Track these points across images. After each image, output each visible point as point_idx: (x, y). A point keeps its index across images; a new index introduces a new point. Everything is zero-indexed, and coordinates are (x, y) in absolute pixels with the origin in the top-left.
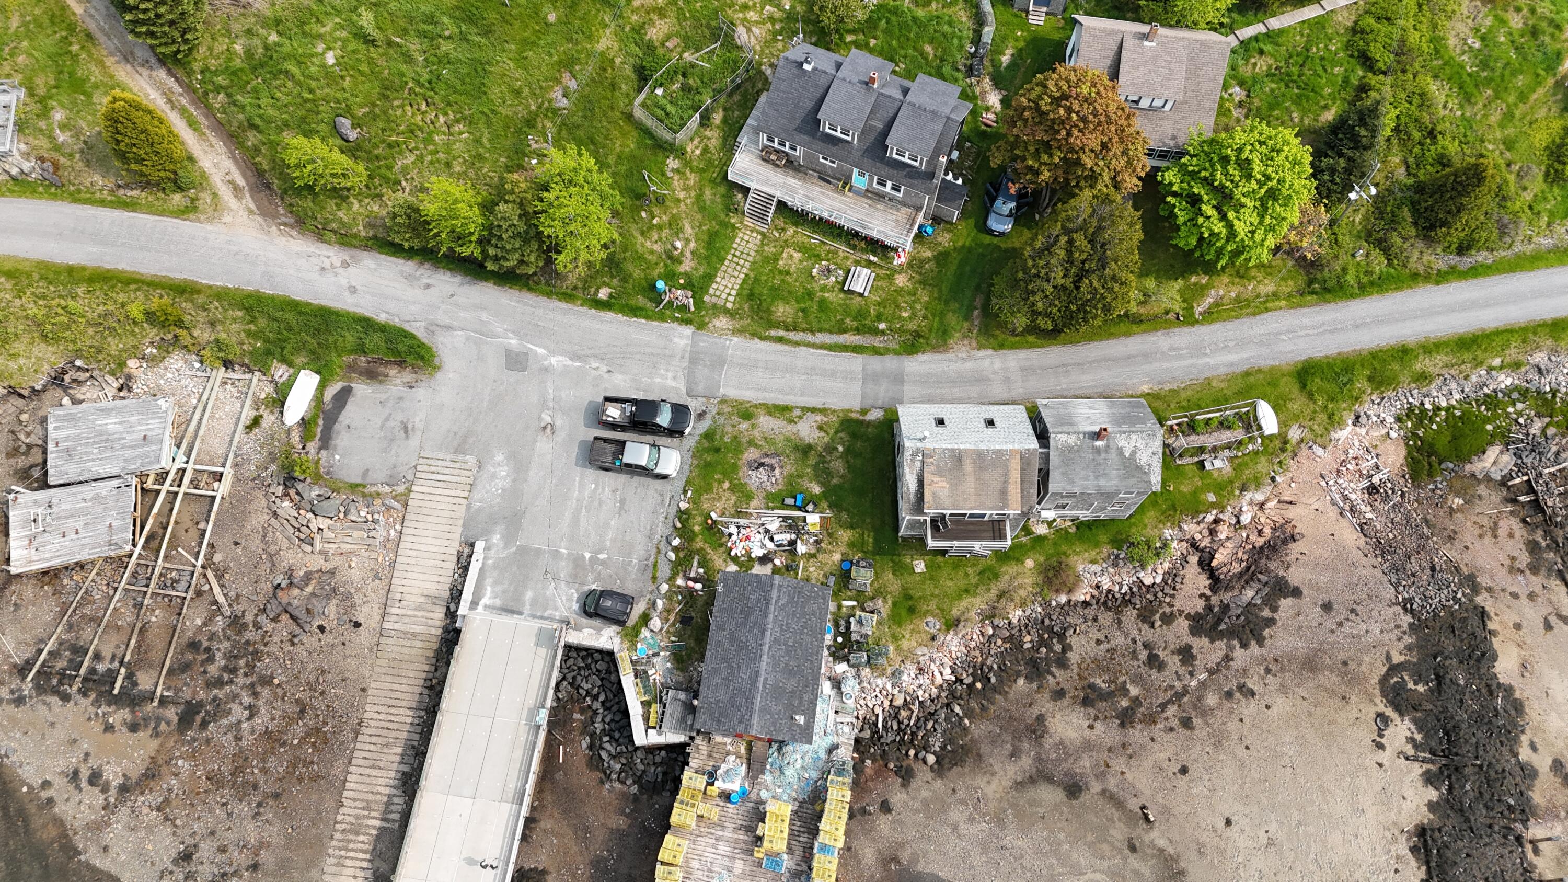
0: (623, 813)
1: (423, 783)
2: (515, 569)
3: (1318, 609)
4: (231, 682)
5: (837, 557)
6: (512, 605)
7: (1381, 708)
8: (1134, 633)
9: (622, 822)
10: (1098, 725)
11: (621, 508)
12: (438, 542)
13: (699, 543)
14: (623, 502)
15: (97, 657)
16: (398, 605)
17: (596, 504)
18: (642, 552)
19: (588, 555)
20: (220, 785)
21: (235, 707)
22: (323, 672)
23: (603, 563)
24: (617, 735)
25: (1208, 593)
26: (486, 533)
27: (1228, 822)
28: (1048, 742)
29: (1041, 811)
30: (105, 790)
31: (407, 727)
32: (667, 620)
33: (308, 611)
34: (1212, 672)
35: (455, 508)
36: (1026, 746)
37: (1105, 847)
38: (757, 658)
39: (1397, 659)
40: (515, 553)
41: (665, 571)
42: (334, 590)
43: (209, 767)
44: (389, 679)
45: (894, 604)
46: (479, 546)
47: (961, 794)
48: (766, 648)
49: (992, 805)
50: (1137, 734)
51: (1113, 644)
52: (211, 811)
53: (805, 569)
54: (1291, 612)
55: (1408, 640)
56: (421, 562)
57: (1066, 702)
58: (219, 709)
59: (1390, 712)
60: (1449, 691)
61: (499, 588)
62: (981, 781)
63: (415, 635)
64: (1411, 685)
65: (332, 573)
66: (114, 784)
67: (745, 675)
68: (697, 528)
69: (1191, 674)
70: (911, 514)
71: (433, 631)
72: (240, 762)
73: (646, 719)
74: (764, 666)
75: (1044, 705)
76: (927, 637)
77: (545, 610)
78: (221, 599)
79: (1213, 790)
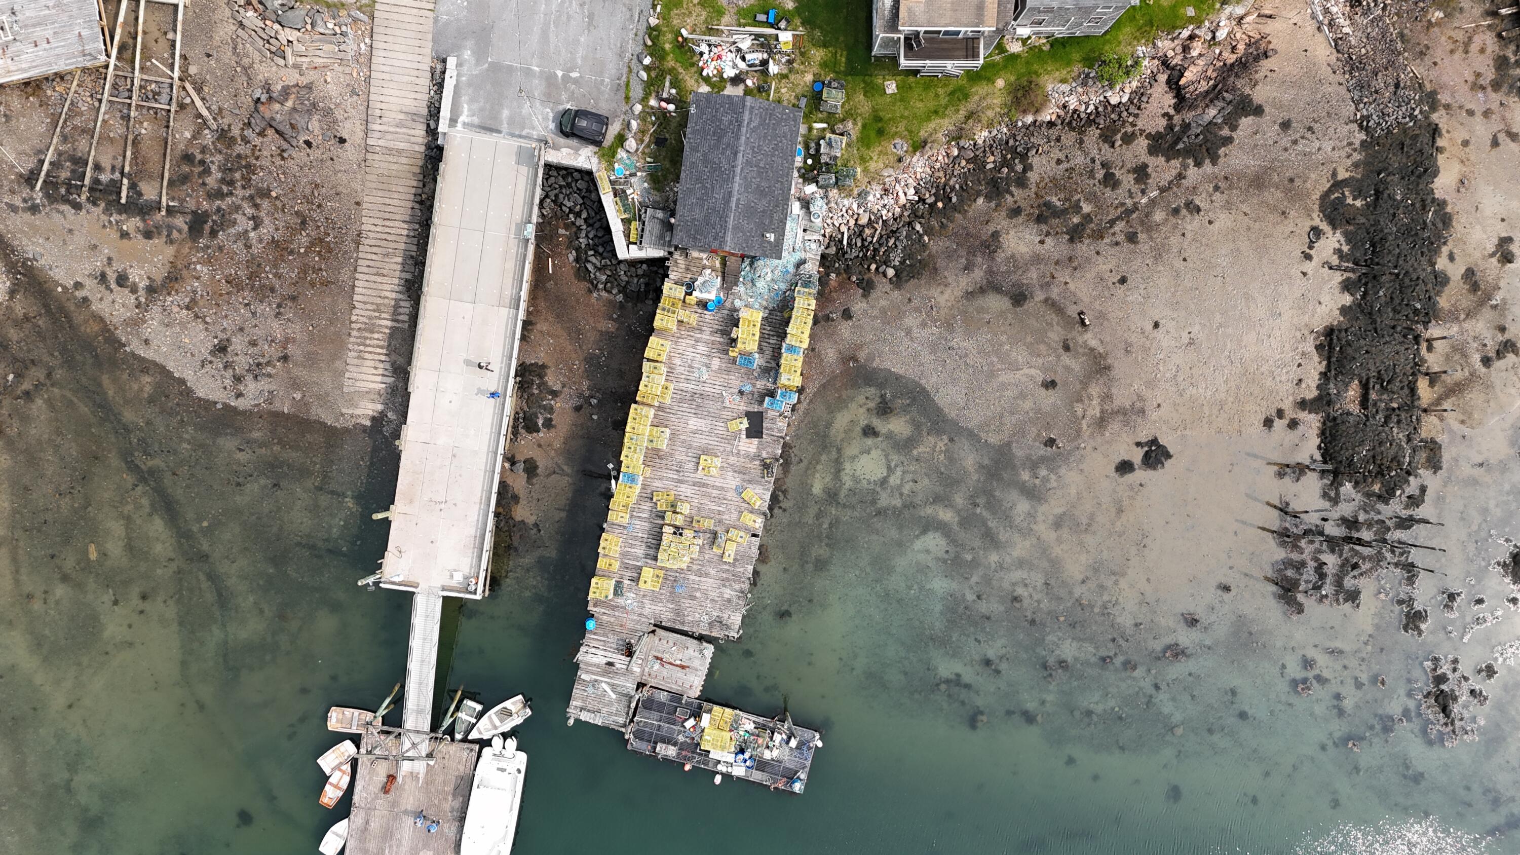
0: (611, 318)
1: (425, 289)
2: (489, 86)
3: (1277, 127)
4: (231, 194)
5: (809, 78)
6: (489, 123)
7: (1317, 222)
8: (1094, 152)
9: (610, 326)
10: (1049, 241)
11: (590, 24)
12: (410, 57)
13: (670, 63)
14: (591, 16)
15: (97, 167)
16: (379, 121)
17: (564, 18)
18: (614, 71)
19: (560, 73)
20: (240, 288)
21: (239, 217)
22: (317, 186)
23: (576, 81)
24: (601, 250)
25: (1172, 112)
26: (456, 49)
27: (1156, 325)
28: (1000, 256)
29: (987, 317)
30: (134, 290)
31: (404, 239)
32: (642, 141)
33: (293, 126)
34: (1163, 190)
35: (422, 20)
36: (980, 259)
37: (1042, 347)
38: (730, 180)
39: (1342, 175)
40: (488, 70)
41: (637, 91)
42: (314, 105)
43: (227, 272)
44: (380, 193)
45: (864, 126)
46: (451, 62)
47: (916, 302)
48: (738, 170)
49: (943, 312)
50: (1084, 248)
51: (1072, 163)
52: (237, 310)
53: (777, 90)
54: (1250, 130)
55: (1357, 157)
56: (396, 77)
57: (1021, 219)
58: (225, 221)
59: (1324, 226)
60: (1384, 204)
61: (475, 106)
62: (935, 292)
63: (400, 152)
64: (1349, 201)
65: (309, 87)
66: (142, 285)
67: (719, 195)
68: (667, 46)
69: (1143, 192)
70: (886, 32)
71: (417, 148)
72: (255, 269)
73: (627, 235)
74: (736, 187)
75: (1001, 222)
76: (893, 159)
77: (523, 128)
78: (205, 113)
79: (1147, 297)
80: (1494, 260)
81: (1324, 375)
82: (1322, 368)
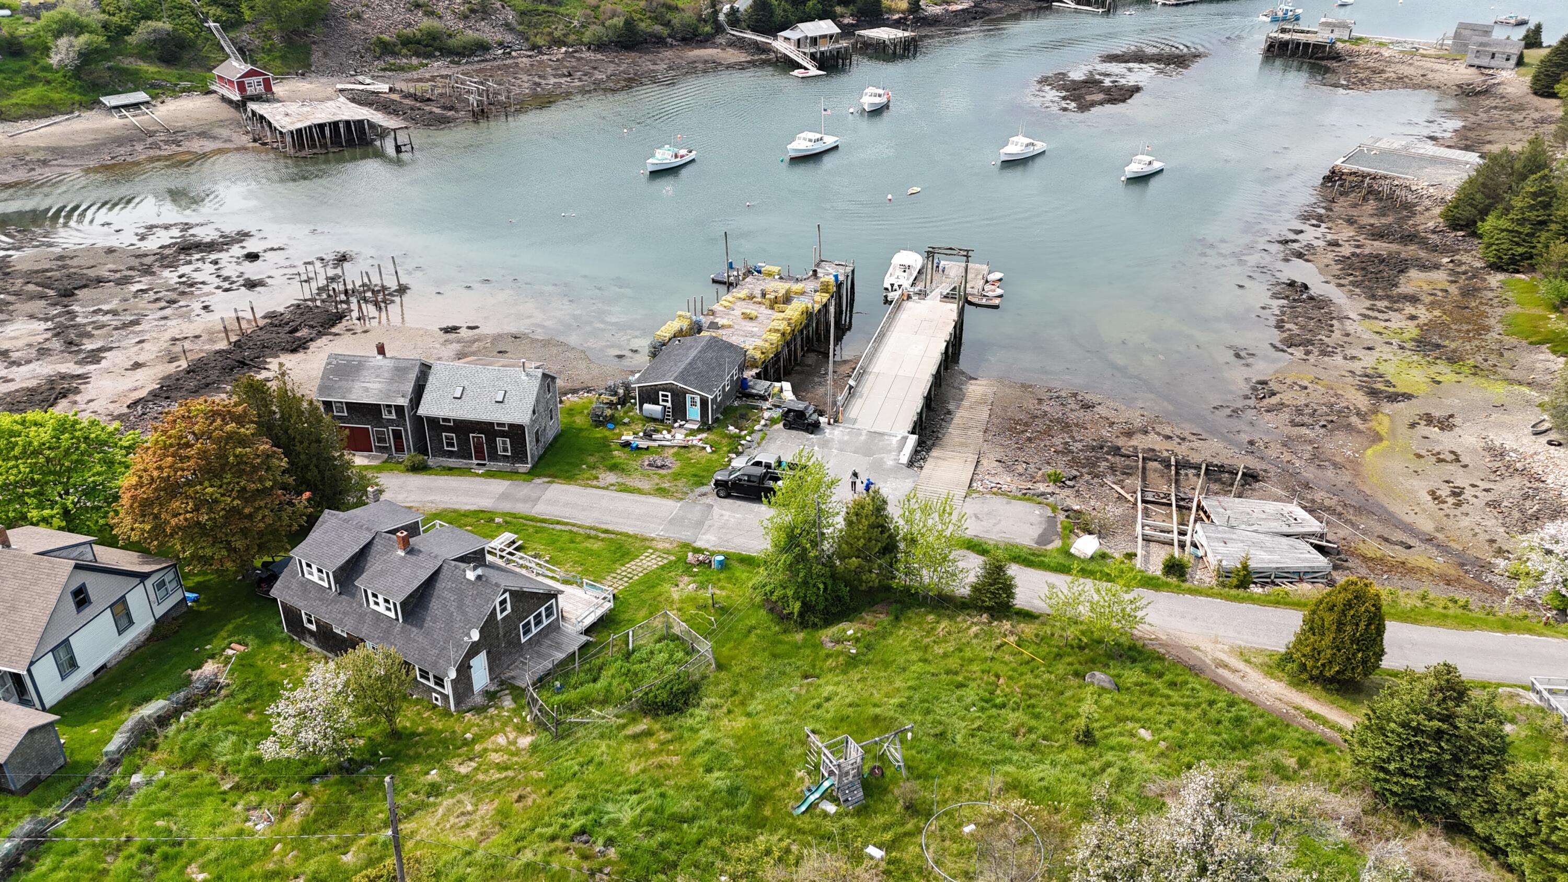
2: (874, 449)
6: (876, 436)
26: (900, 467)
40: (874, 455)
46: (904, 458)
61: (885, 442)
80: (149, 364)
81: (312, 340)
82: (311, 343)
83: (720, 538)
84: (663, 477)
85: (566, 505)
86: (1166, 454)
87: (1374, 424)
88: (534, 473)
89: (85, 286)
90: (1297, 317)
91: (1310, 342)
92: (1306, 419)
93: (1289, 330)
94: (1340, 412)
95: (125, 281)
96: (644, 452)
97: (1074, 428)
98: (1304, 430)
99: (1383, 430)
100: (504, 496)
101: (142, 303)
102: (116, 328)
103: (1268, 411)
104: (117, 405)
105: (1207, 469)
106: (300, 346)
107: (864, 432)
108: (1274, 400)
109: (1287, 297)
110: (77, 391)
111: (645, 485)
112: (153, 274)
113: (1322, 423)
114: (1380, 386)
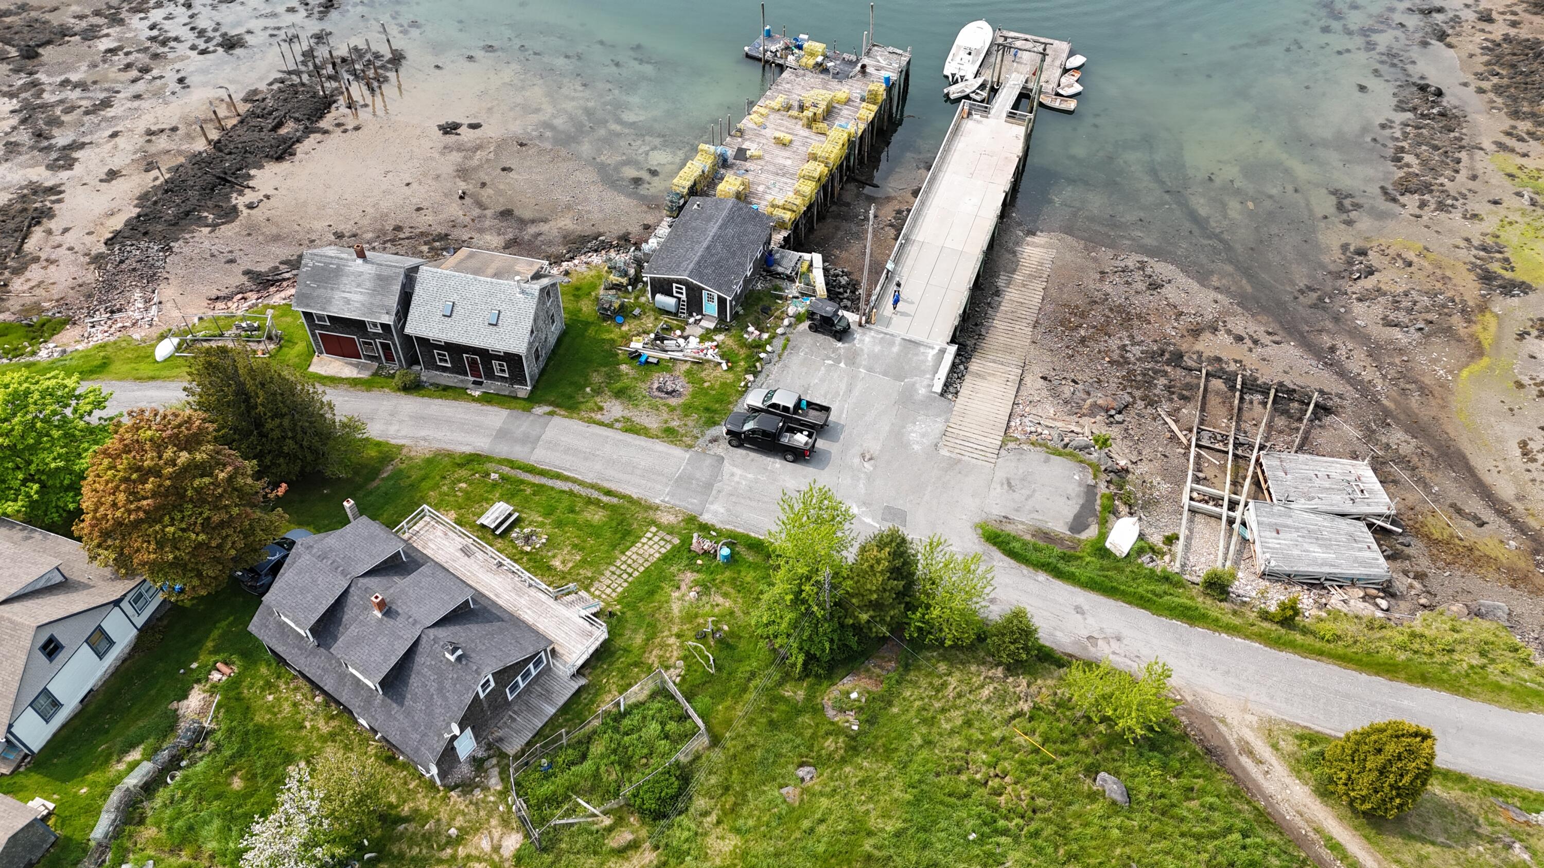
2: (907, 367)
3: (239, 262)
4: (1145, 369)
6: (912, 346)
7: (246, 212)
12: (976, 408)
16: (1010, 380)
19: (842, 365)
20: (1139, 317)
21: (1139, 354)
22: (1069, 358)
23: (829, 358)
26: (930, 398)
27: (408, 185)
28: (510, 236)
29: (536, 208)
30: (1228, 331)
37: (502, 187)
38: (718, 236)
39: (206, 229)
40: (906, 378)
42: (1067, 402)
43: (1149, 326)
44: (1014, 345)
46: (938, 387)
47: (589, 224)
49: (570, 215)
52: (1141, 304)
54: (263, 264)
58: (1151, 356)
60: (186, 208)
61: (922, 358)
62: (571, 227)
64: (211, 216)
65: (1070, 413)
66: (1222, 333)
72: (1126, 324)
73: (811, 266)
78: (1168, 420)
79: (406, 199)
80: (124, 173)
81: (299, 141)
82: (298, 145)
83: (728, 510)
84: (672, 409)
85: (567, 450)
86: (1233, 367)
87: (1477, 328)
88: (533, 399)
89: (49, 42)
90: (1420, 144)
91: (1427, 188)
92: (1402, 317)
93: (1408, 165)
94: (1444, 306)
95: (90, 34)
96: (654, 368)
97: (1136, 322)
98: (1396, 333)
99: (1486, 339)
100: (502, 434)
101: (112, 72)
102: (87, 113)
103: (1360, 300)
104: (93, 238)
105: (1276, 396)
106: (284, 152)
107: (898, 340)
108: (1369, 283)
109: (1414, 109)
110: (49, 214)
111: (652, 422)
112: (121, 22)
113: (1418, 326)
114: (1496, 267)
